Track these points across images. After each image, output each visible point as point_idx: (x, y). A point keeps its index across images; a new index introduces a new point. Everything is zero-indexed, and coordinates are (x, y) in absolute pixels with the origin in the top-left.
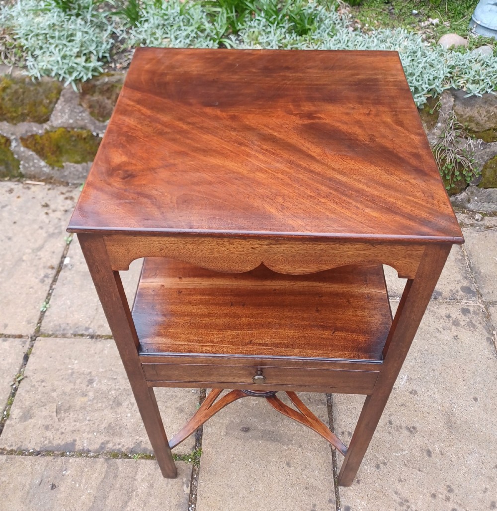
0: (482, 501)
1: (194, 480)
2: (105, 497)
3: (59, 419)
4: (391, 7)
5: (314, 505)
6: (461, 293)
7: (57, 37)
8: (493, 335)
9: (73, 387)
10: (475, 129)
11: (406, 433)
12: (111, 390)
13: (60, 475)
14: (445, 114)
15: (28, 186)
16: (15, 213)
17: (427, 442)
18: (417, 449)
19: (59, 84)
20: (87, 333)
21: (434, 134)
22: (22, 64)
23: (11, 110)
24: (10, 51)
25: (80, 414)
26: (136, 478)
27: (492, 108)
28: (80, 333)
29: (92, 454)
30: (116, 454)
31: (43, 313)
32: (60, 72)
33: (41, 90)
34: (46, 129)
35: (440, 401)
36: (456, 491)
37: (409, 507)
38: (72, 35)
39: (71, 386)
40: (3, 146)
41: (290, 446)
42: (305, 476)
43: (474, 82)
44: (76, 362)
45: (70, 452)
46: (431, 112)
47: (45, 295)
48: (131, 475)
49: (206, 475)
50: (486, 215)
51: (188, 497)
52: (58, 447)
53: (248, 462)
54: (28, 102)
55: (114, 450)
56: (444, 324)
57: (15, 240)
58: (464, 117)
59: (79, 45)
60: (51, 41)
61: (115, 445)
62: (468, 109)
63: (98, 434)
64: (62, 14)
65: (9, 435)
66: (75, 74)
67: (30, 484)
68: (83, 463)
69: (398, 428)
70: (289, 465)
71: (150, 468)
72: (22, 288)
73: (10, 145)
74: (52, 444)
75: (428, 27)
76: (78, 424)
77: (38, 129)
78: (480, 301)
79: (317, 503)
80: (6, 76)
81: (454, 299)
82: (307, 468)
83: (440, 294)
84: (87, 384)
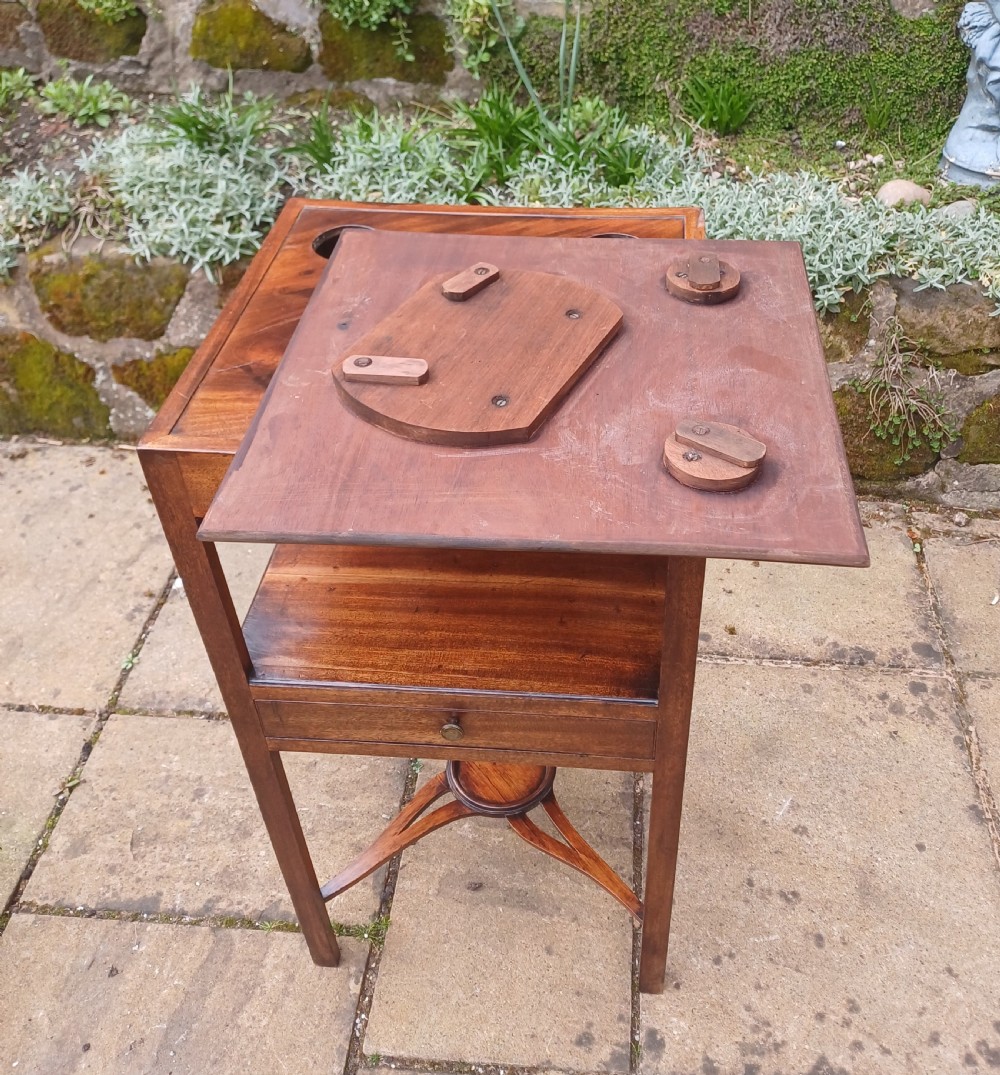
0: (913, 1030)
1: (370, 972)
2: (204, 994)
3: (134, 856)
4: (795, 136)
5: (590, 1025)
6: (912, 654)
7: (183, 189)
8: (968, 732)
9: (166, 801)
10: (941, 350)
11: (780, 902)
12: (234, 809)
13: (128, 953)
14: (881, 322)
15: (122, 453)
16: (93, 499)
17: (817, 920)
18: (798, 933)
19: (184, 269)
20: (202, 710)
21: (863, 360)
22: (118, 236)
23: (98, 315)
24: (101, 213)
25: (175, 850)
26: (264, 963)
27: (968, 311)
28: (190, 708)
29: (188, 919)
30: (231, 922)
31: (126, 672)
32: (184, 249)
33: (151, 280)
34: (158, 350)
35: (850, 848)
36: (865, 1010)
37: (769, 1035)
38: (209, 185)
39: (164, 799)
40: (81, 381)
41: (555, 919)
42: (577, 973)
43: (933, 264)
44: (177, 758)
45: (148, 914)
46: (854, 319)
47: (133, 641)
48: (254, 958)
49: (393, 963)
50: (977, 515)
51: (355, 999)
52: (128, 905)
53: (474, 944)
54: (127, 301)
55: (229, 913)
56: (874, 710)
57: (89, 545)
58: (918, 327)
59: (220, 203)
60: (173, 195)
61: (231, 904)
62: (924, 313)
63: (204, 885)
64: (196, 151)
65: (44, 880)
66: (211, 252)
67: (72, 966)
68: (171, 933)
69: (764, 894)
70: (549, 951)
71: (293, 945)
72: (92, 628)
73: (94, 379)
74: (119, 898)
75: (863, 170)
76: (168, 865)
77: (144, 351)
78: (949, 671)
79: (596, 1020)
80: (92, 255)
81: (898, 666)
82: (584, 959)
83: (871, 656)
84: (192, 796)
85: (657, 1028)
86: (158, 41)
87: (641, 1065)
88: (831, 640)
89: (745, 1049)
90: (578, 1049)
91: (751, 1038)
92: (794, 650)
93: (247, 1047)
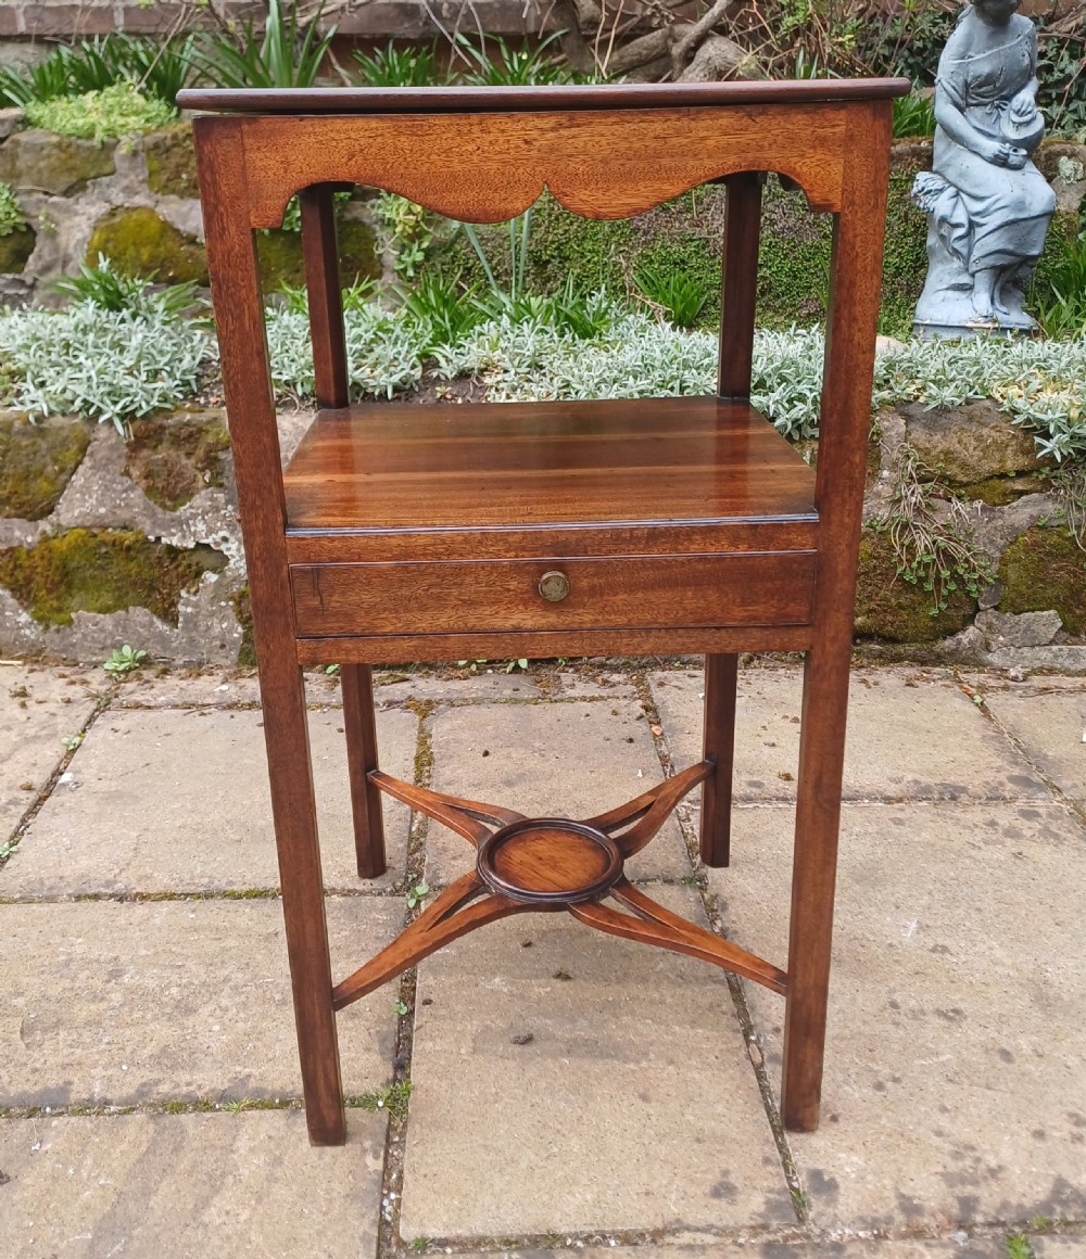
1: (393, 1147)
2: (147, 1193)
3: (27, 1045)
5: (725, 1173)
6: (1010, 786)
9: (68, 986)
10: (962, 478)
11: (940, 1022)
12: (168, 987)
13: (24, 1155)
14: (892, 450)
17: (994, 1035)
18: (975, 1050)
19: (87, 427)
20: (110, 892)
21: (879, 495)
25: (86, 1034)
26: (234, 1148)
27: (985, 431)
28: (93, 891)
29: (113, 1108)
30: (178, 1107)
32: (91, 399)
33: (44, 445)
34: (44, 532)
35: (1009, 962)
39: (65, 983)
41: (644, 1064)
42: (691, 1118)
44: (80, 940)
45: (53, 1108)
47: (8, 833)
48: (219, 1143)
49: (425, 1131)
50: (1032, 673)
51: (378, 1178)
52: (22, 1100)
53: (537, 1100)
55: (175, 1096)
56: (985, 836)
58: (934, 453)
61: (177, 1086)
62: (938, 437)
63: (134, 1069)
64: (104, 312)
66: (124, 402)
68: (89, 1126)
69: (917, 1015)
70: (645, 1098)
71: (274, 1125)
74: (7, 1092)
76: (78, 1051)
77: (25, 535)
78: (1059, 799)
79: (733, 1165)
81: (997, 798)
82: (696, 1103)
83: (964, 790)
84: (106, 978)
85: (821, 1167)
86: (47, 257)
87: (811, 1215)
88: (910, 777)
89: (950, 1179)
90: (716, 1202)
91: (954, 1167)
92: (868, 789)
93: (221, 1248)
